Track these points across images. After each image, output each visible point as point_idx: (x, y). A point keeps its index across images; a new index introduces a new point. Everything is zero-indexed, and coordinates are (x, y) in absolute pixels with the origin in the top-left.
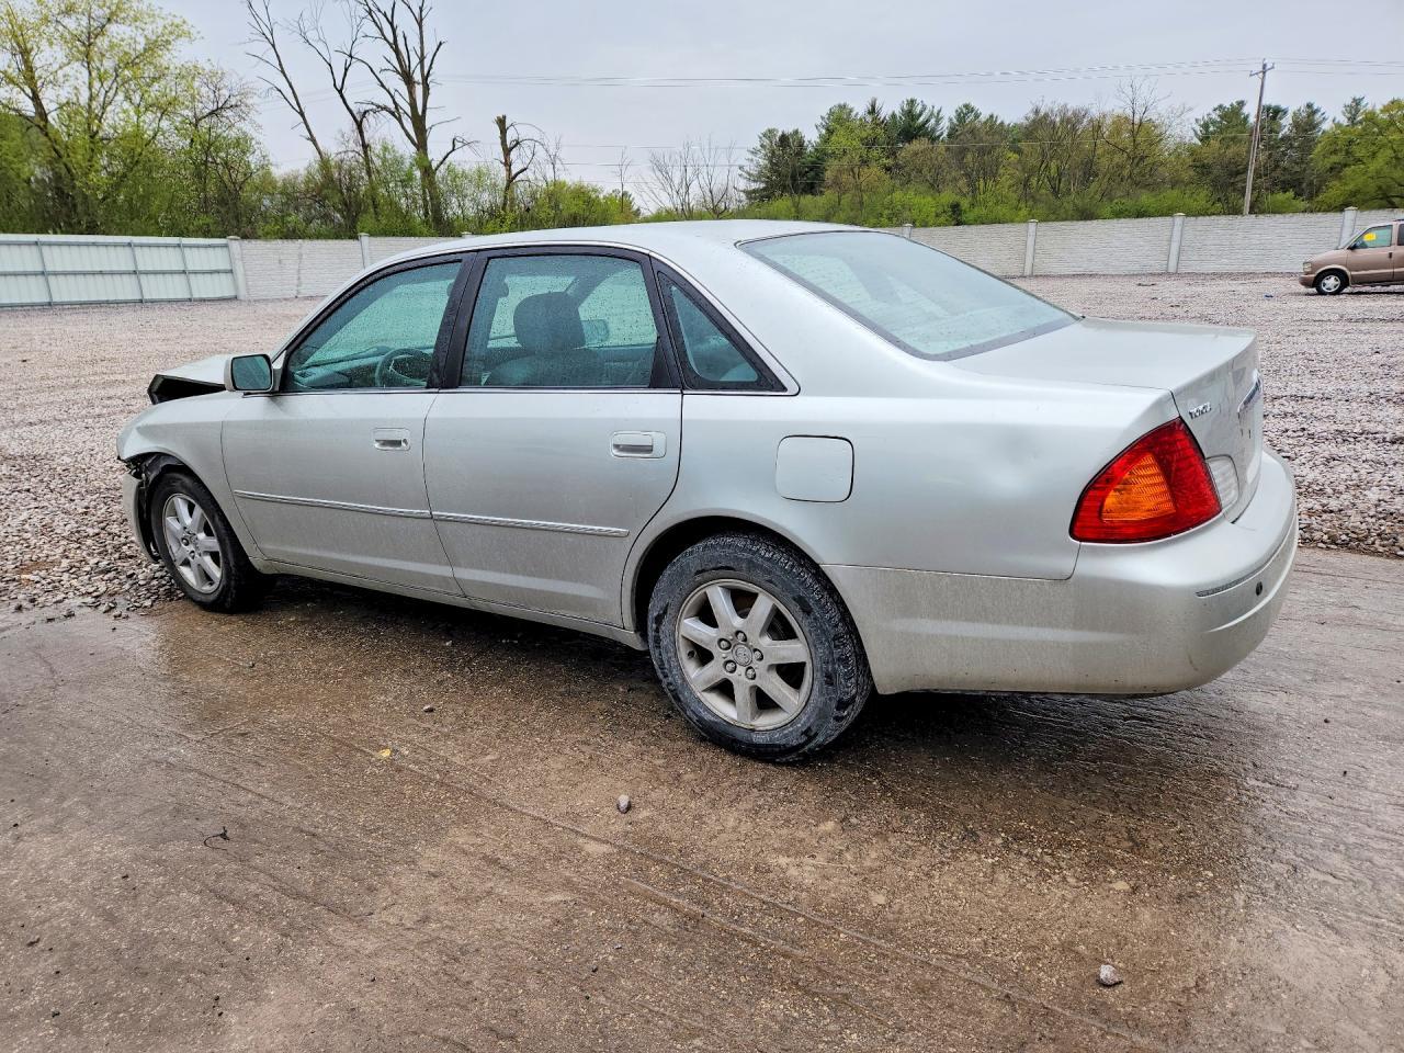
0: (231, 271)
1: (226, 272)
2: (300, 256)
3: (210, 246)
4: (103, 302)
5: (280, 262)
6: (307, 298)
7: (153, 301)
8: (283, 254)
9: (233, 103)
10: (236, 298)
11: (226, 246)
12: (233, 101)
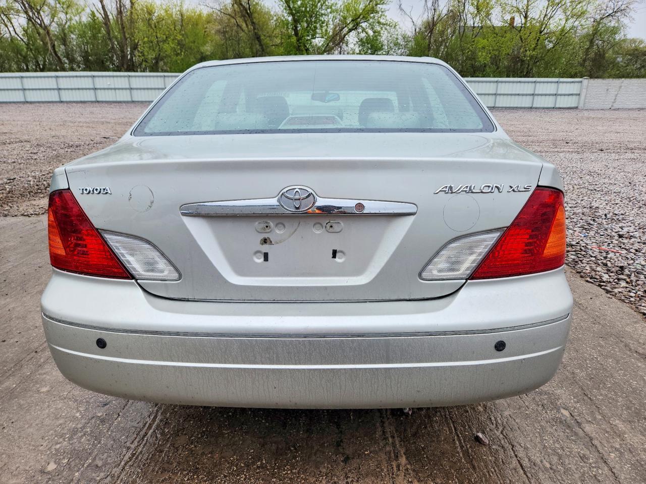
0: (579, 95)
1: (576, 95)
2: (620, 87)
3: (573, 82)
4: (514, 108)
5: (607, 90)
6: (614, 110)
7: (536, 108)
8: (610, 86)
9: (623, 9)
10: (576, 108)
11: (581, 82)
12: (623, 8)
